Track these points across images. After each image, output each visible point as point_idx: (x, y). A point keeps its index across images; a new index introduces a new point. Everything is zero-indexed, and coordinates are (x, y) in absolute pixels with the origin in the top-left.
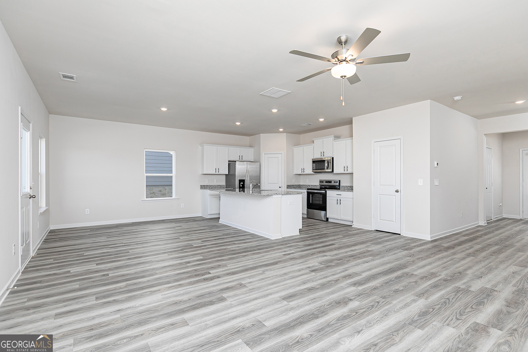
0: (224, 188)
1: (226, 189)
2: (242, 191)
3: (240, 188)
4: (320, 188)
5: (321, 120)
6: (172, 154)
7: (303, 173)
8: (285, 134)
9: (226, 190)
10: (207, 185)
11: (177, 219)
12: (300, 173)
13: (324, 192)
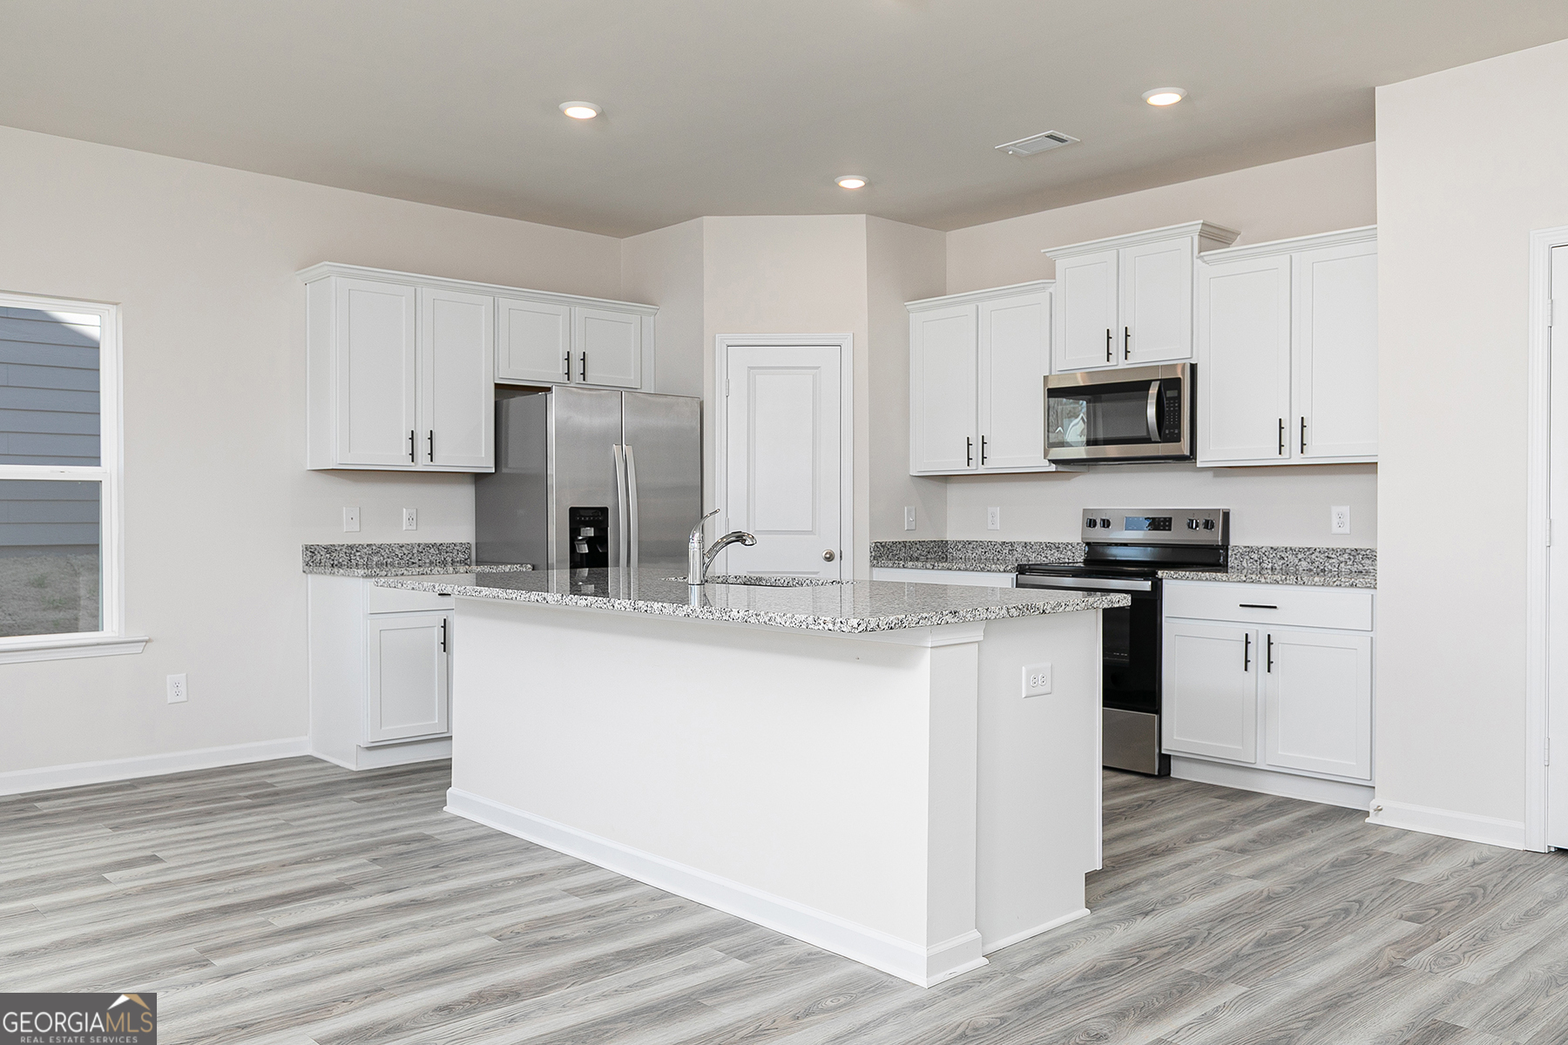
0: (464, 562)
1: (486, 569)
2: (588, 581)
3: (576, 562)
4: (1086, 561)
5: (1164, 98)
6: (94, 332)
7: (977, 468)
8: (858, 223)
9: (482, 580)
10: (351, 547)
11: (134, 784)
12: (959, 467)
13: (1146, 586)
